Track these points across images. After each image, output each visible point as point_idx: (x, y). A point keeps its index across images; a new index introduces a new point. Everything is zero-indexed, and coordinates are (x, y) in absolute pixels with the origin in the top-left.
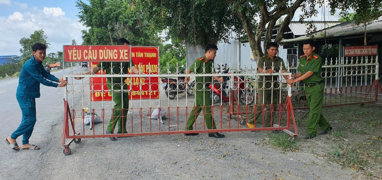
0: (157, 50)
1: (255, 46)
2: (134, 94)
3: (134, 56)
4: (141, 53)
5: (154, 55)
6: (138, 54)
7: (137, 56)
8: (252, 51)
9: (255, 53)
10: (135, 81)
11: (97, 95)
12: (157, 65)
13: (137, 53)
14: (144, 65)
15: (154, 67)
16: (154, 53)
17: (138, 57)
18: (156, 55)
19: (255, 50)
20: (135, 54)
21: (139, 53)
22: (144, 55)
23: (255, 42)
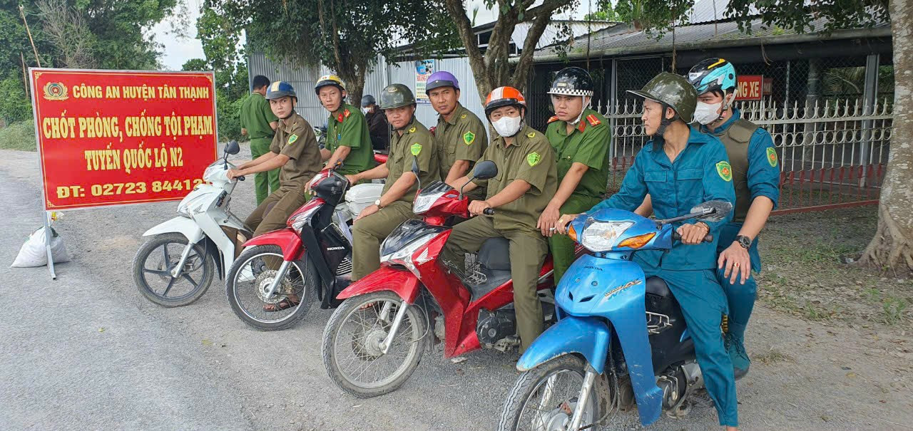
0: (211, 80)
1: (484, 74)
2: (157, 188)
3: (154, 97)
4: (171, 88)
5: (202, 93)
6: (163, 90)
7: (161, 97)
8: (478, 85)
9: (485, 90)
10: (159, 158)
11: (64, 194)
12: (210, 118)
13: (160, 88)
14: (179, 118)
15: (203, 121)
16: (204, 88)
17: (165, 97)
18: (207, 92)
19: (484, 85)
20: (157, 92)
21: (166, 88)
22: (178, 92)
23: (484, 67)
